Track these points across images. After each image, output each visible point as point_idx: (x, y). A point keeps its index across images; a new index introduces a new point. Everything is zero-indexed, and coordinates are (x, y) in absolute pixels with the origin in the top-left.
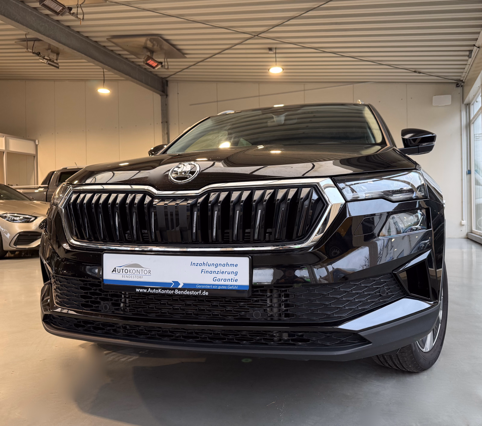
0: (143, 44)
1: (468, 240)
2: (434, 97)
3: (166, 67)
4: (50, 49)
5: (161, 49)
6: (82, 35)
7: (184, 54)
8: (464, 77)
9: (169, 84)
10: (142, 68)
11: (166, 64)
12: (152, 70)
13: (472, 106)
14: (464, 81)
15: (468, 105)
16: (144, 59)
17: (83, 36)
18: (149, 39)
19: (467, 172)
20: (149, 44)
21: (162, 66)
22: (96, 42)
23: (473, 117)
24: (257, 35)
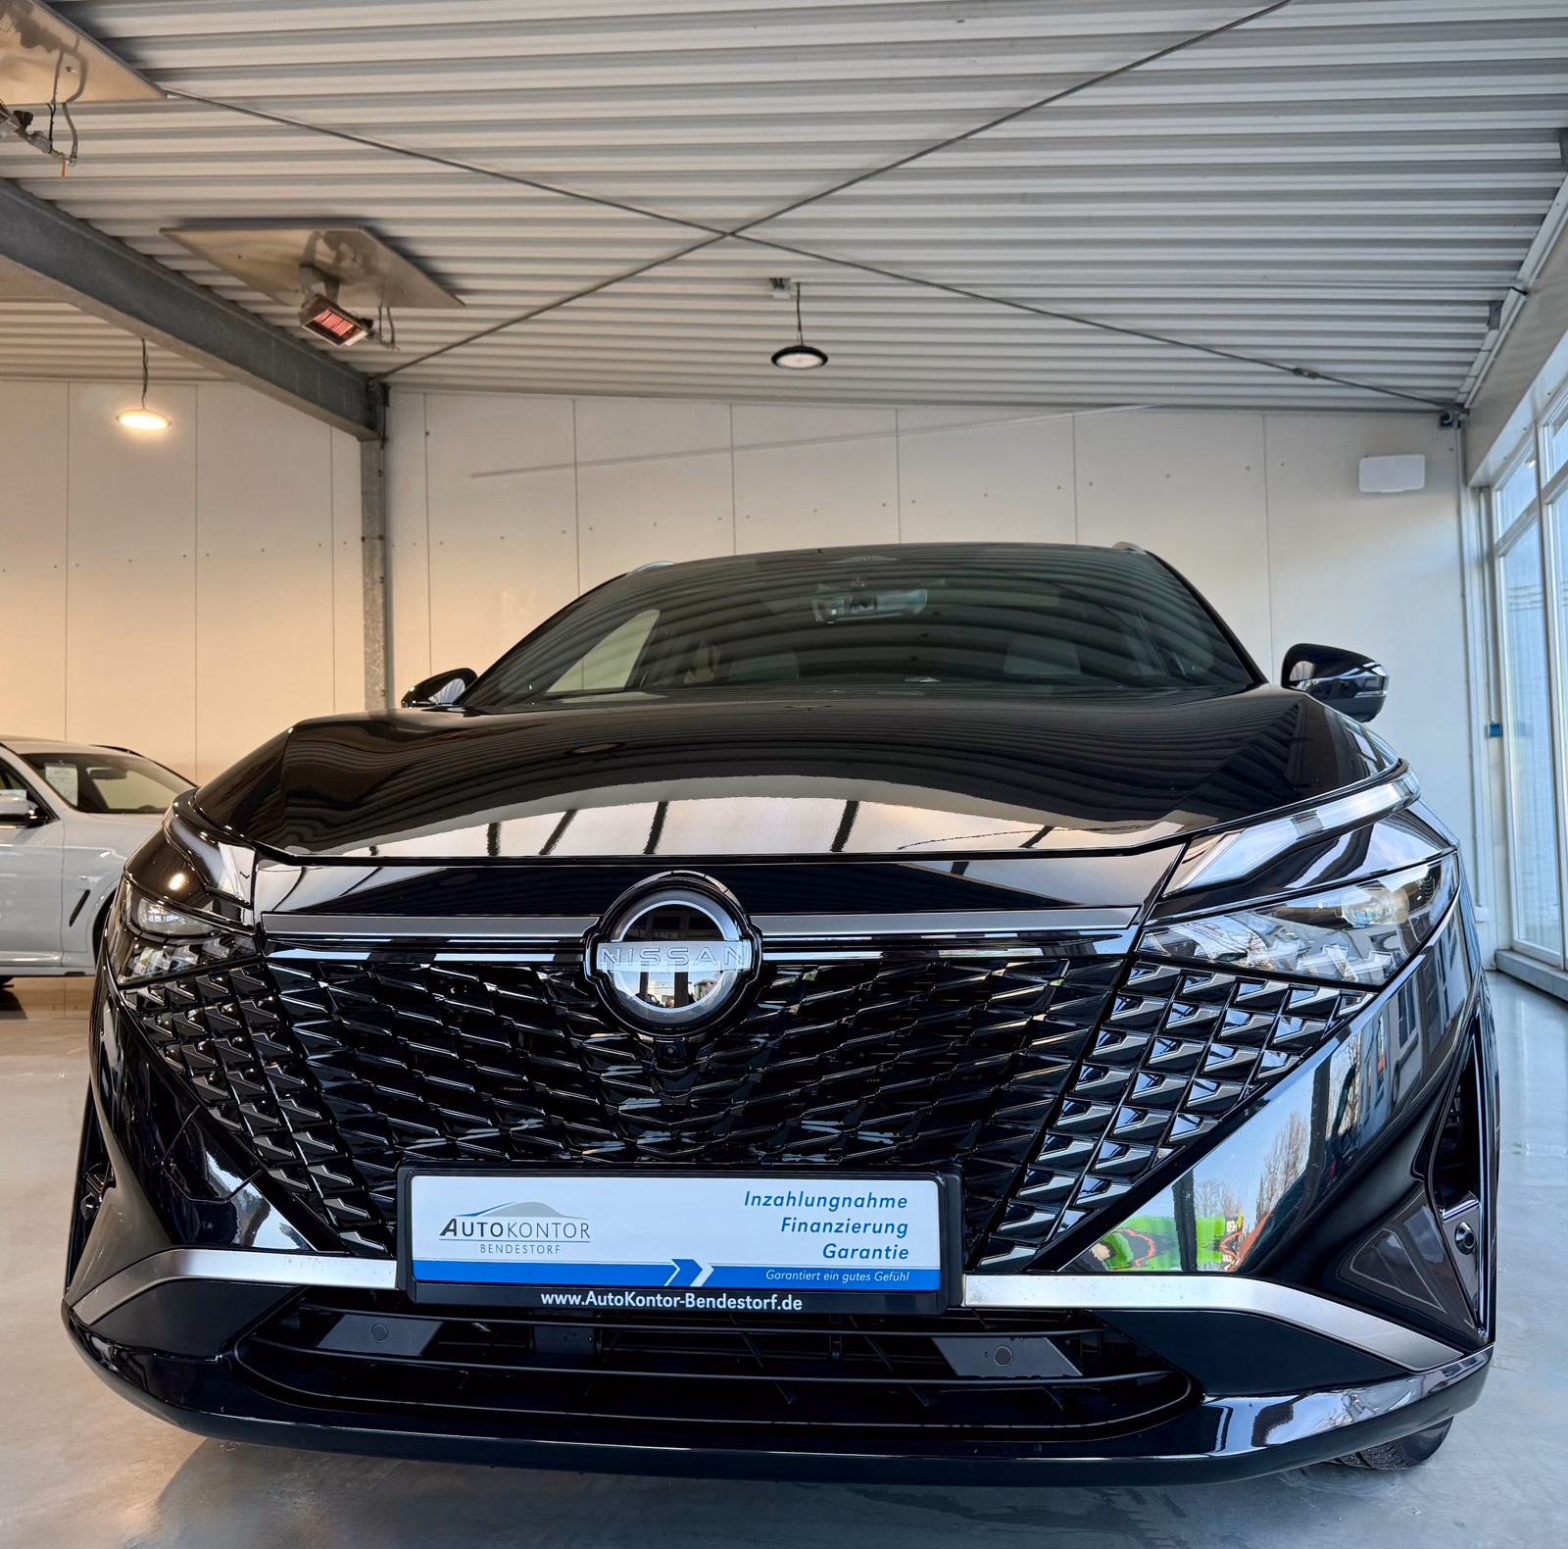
0: (300, 252)
1: (1502, 978)
2: (1364, 460)
3: (387, 337)
5: (369, 269)
6: (66, 213)
7: (457, 292)
9: (394, 398)
10: (291, 337)
11: (386, 325)
12: (332, 345)
13: (1498, 493)
14: (1466, 406)
15: (1484, 490)
16: (302, 307)
17: (67, 216)
18: (323, 233)
19: (1486, 728)
20: (324, 253)
21: (371, 335)
22: (119, 240)
23: (1500, 536)
24: (733, 234)
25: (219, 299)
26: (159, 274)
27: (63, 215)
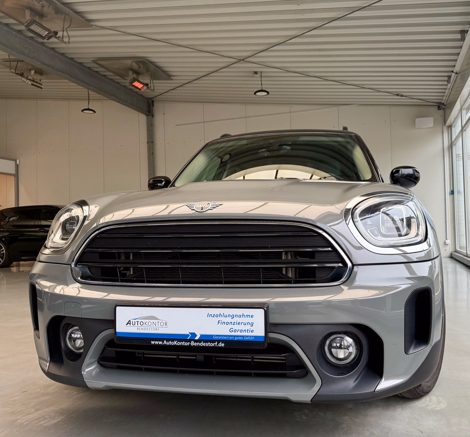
0: (129, 66)
1: (453, 259)
2: (417, 119)
3: (152, 88)
6: (67, 57)
7: (170, 76)
8: (445, 100)
9: (155, 104)
10: (127, 88)
11: (152, 85)
13: (454, 128)
14: (445, 104)
15: (450, 127)
18: (135, 61)
19: (450, 192)
20: (135, 66)
22: (81, 63)
24: (243, 60)
25: (108, 78)
26: (92, 72)
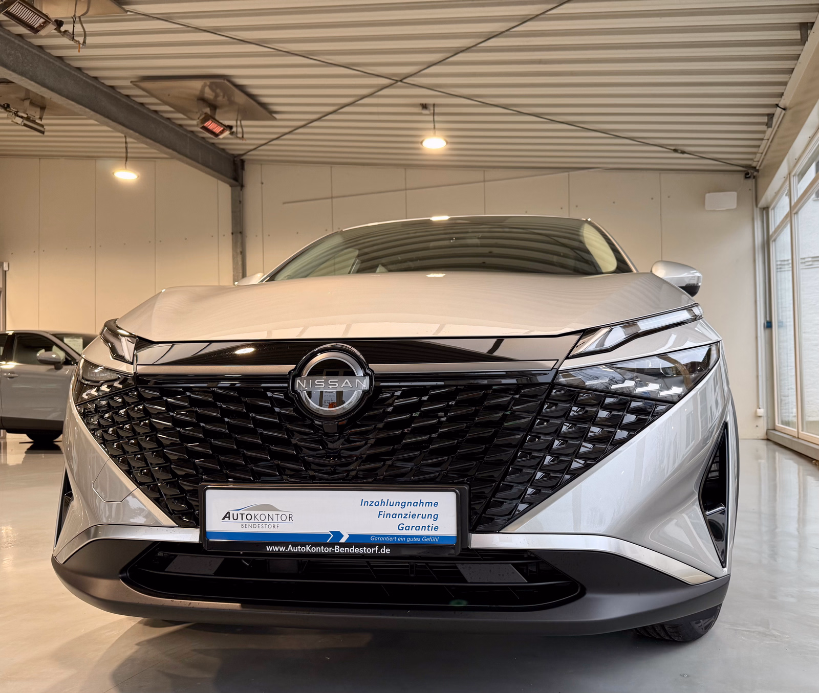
1: (770, 443)
2: (707, 195)
3: (240, 135)
4: (29, 99)
5: (231, 102)
6: (87, 74)
7: (272, 112)
8: (758, 161)
9: (247, 166)
10: (197, 136)
11: (239, 130)
12: (215, 139)
13: (773, 211)
14: (757, 168)
15: (766, 209)
16: (198, 118)
17: (88, 76)
18: (208, 83)
19: (764, 324)
20: (209, 94)
21: (232, 133)
22: (112, 87)
23: (773, 230)
24: (402, 80)
26: (133, 104)
27: (85, 75)
